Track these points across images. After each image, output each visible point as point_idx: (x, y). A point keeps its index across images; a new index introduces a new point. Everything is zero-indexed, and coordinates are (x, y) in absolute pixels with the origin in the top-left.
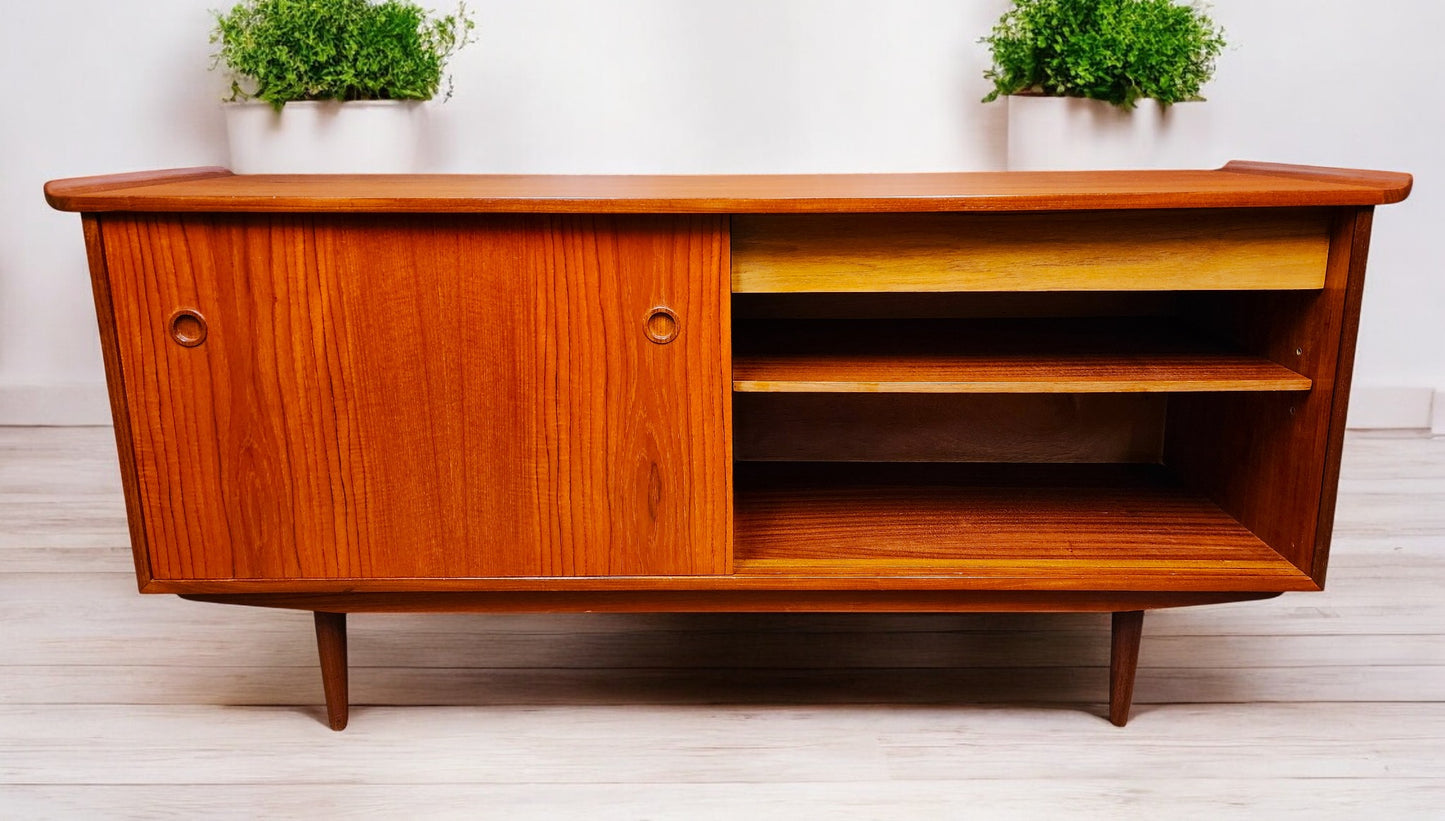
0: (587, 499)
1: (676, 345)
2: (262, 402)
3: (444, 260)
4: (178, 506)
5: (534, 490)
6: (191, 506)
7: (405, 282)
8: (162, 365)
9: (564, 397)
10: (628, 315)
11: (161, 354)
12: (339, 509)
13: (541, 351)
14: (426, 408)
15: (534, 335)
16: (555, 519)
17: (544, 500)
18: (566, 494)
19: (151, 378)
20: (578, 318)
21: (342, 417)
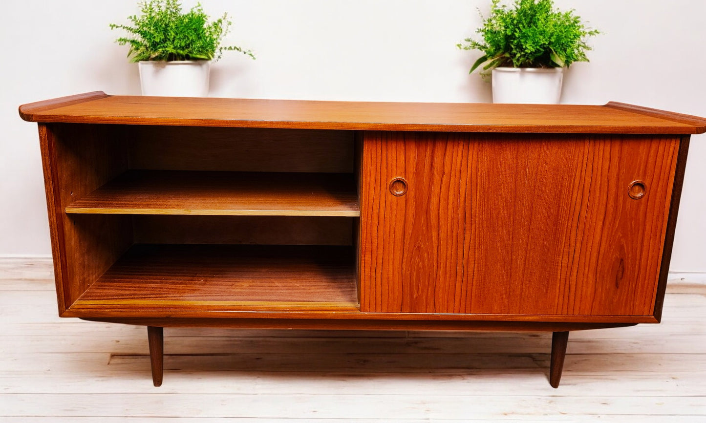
0: (585, 276)
1: (643, 200)
2: (429, 224)
3: (532, 154)
4: (379, 275)
5: (559, 272)
6: (385, 276)
7: (511, 166)
8: (383, 204)
9: (581, 226)
10: (621, 183)
11: (383, 199)
12: (459, 279)
13: (574, 201)
14: (511, 229)
15: (571, 193)
16: (567, 286)
17: (563, 276)
18: (575, 274)
19: (376, 211)
20: (595, 185)
21: (468, 232)
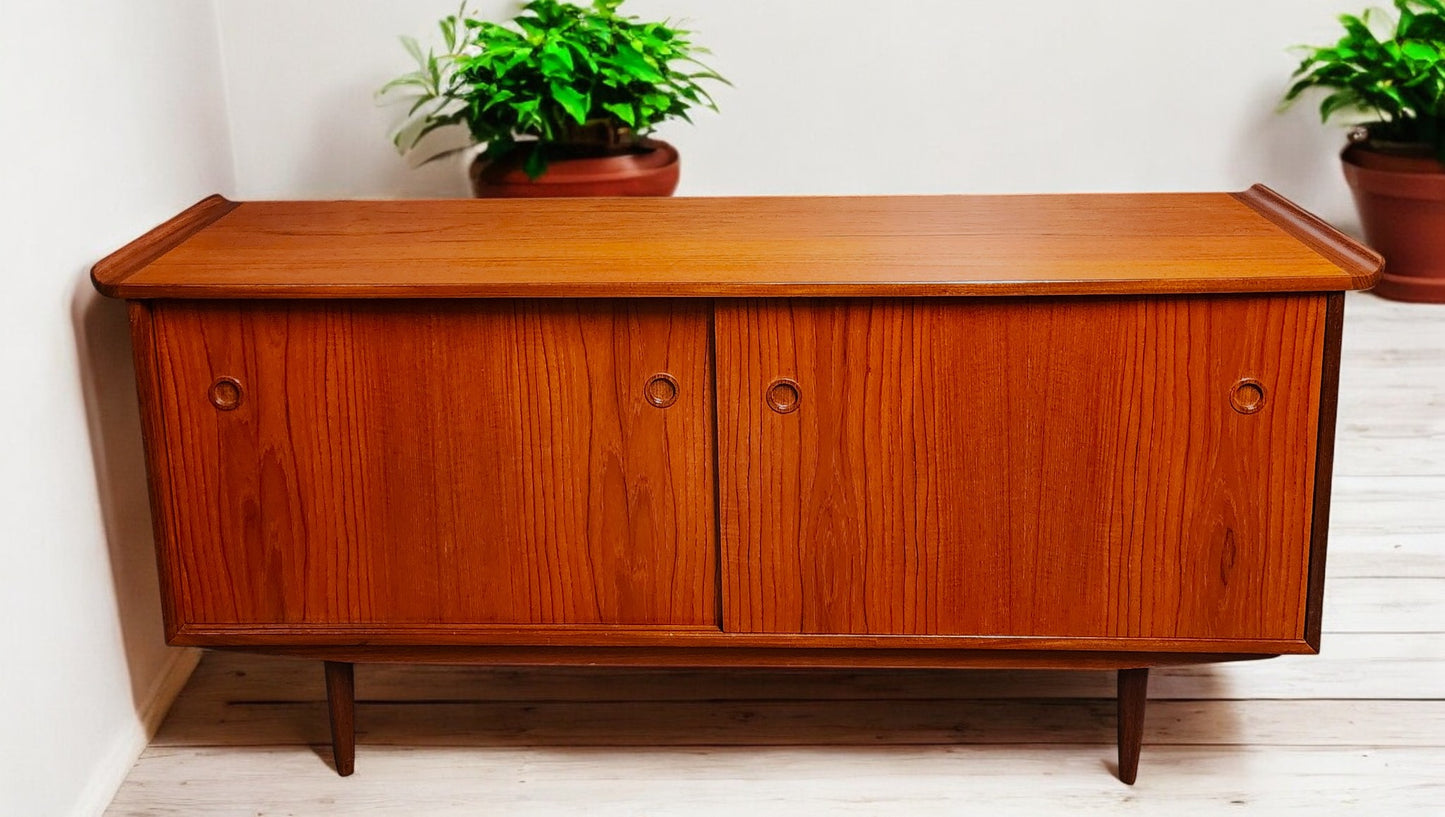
0: (1158, 562)
1: (1262, 416)
2: (846, 465)
3: (1036, 327)
4: (755, 563)
5: (1106, 554)
6: (767, 563)
7: (996, 355)
8: (756, 430)
9: (1143, 465)
10: (1215, 385)
11: (756, 420)
12: (910, 566)
13: (1124, 420)
14: (1005, 472)
15: (1118, 404)
16: (1124, 581)
17: (1115, 563)
18: (1137, 558)
19: (743, 443)
20: (1165, 388)
21: (921, 479)
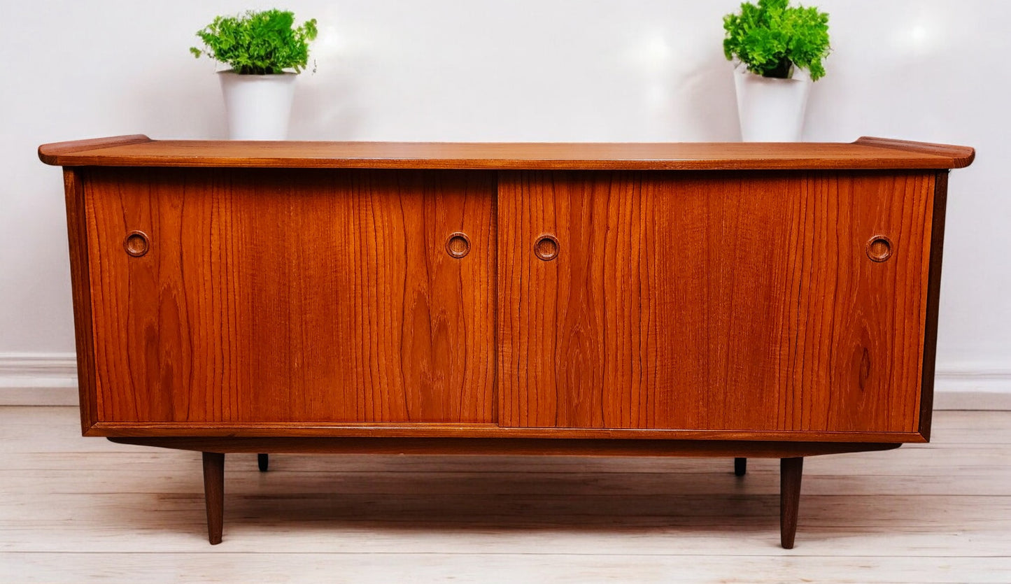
0: (814, 374)
1: (890, 263)
2: (591, 300)
3: (730, 199)
4: (523, 374)
5: (777, 367)
6: (532, 374)
7: (700, 217)
8: (526, 273)
9: (804, 300)
10: (856, 241)
11: (526, 265)
12: (635, 377)
13: (791, 266)
14: (705, 306)
15: (787, 255)
16: (790, 388)
17: (783, 373)
18: (800, 370)
19: (517, 282)
20: (820, 242)
21: (645, 311)
